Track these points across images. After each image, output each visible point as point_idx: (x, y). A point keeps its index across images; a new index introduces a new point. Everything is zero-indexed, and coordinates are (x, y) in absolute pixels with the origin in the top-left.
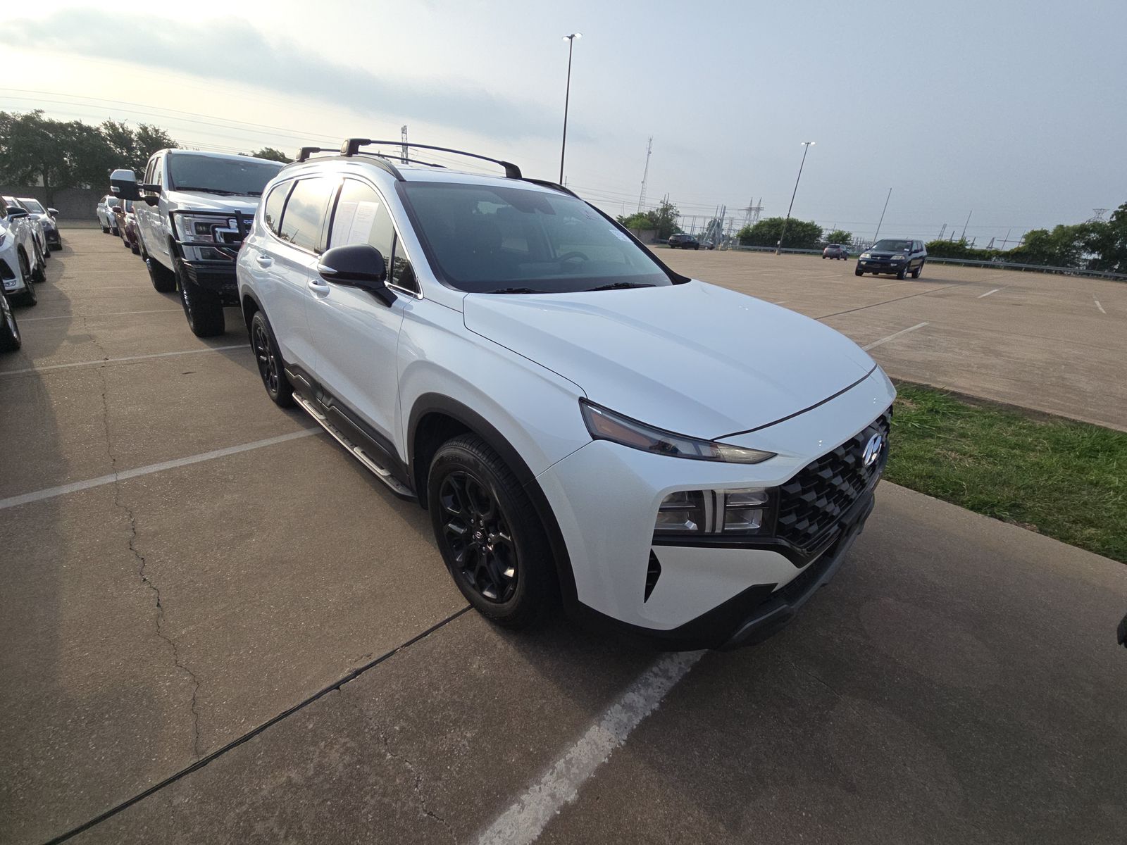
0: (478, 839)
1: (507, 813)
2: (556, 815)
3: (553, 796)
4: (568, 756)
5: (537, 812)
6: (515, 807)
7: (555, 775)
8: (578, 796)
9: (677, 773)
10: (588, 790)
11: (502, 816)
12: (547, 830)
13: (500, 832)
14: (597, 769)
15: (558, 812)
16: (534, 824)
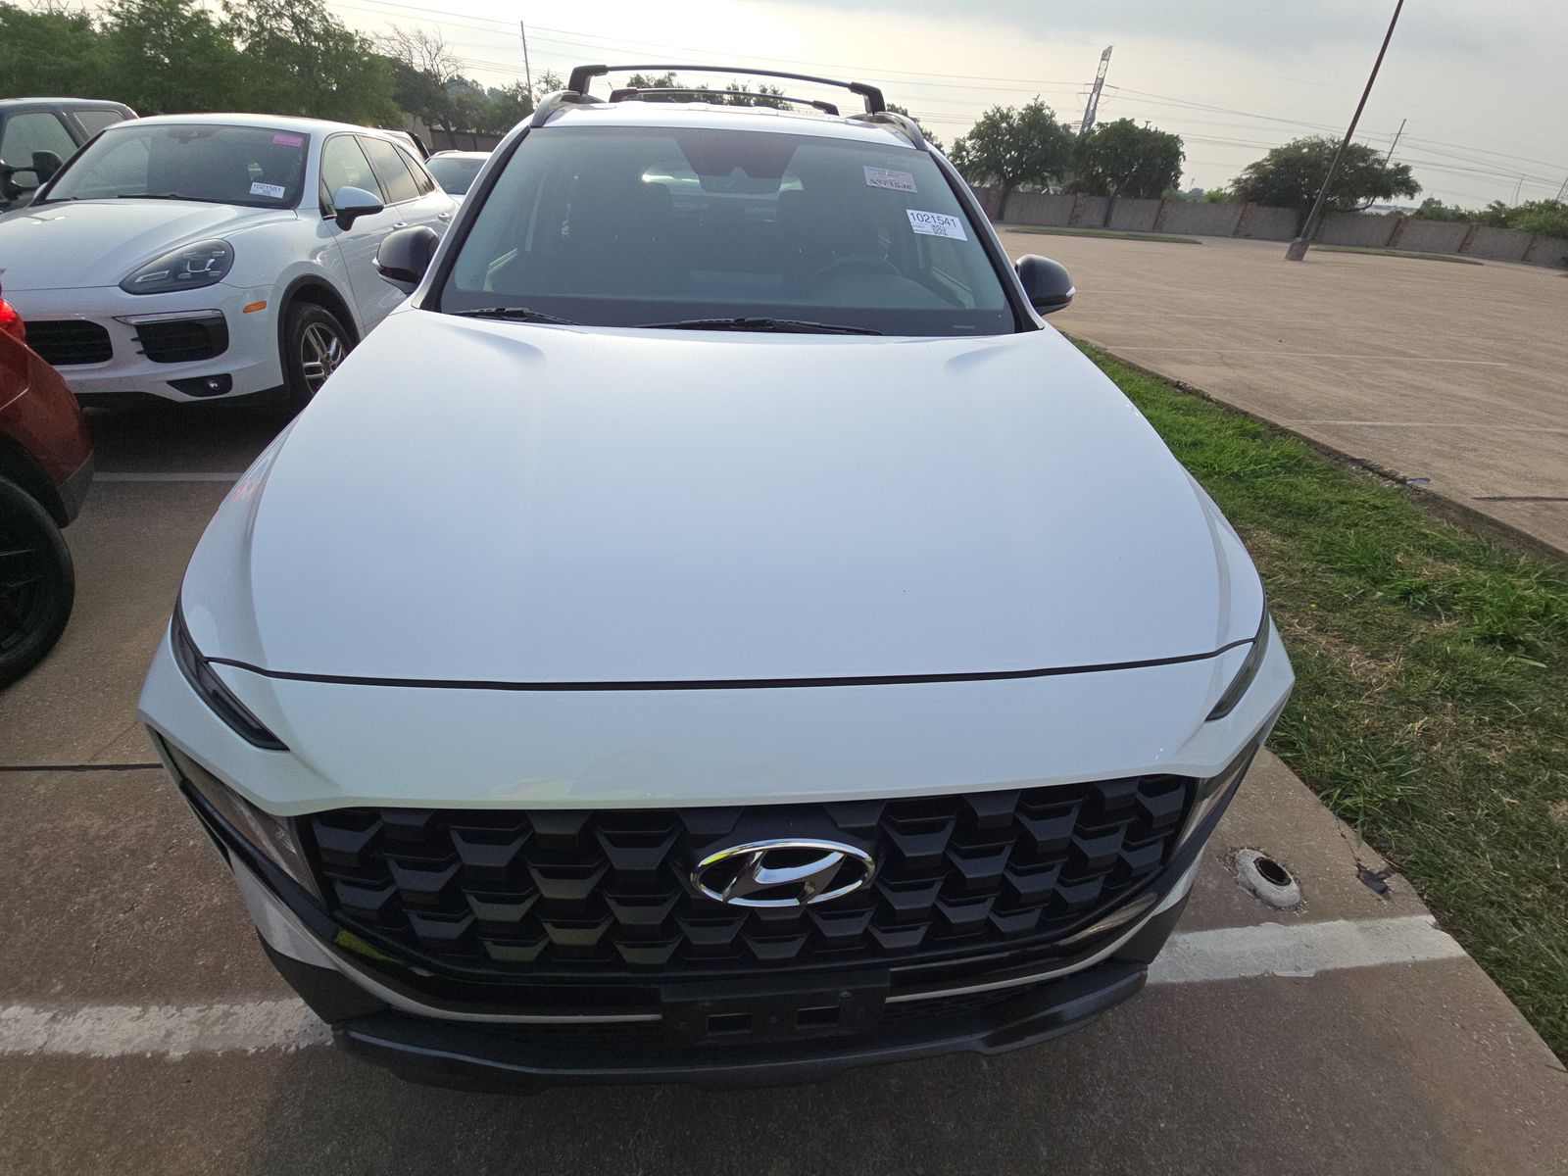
0: (84, 1006)
1: (126, 1009)
2: (144, 1056)
3: (169, 1034)
4: (237, 1008)
5: (139, 1035)
6: (137, 1010)
7: (200, 1015)
8: (180, 1059)
9: (275, 1147)
10: (198, 1062)
11: (119, 1007)
12: (122, 1059)
13: (100, 1019)
14: (232, 1052)
15: (149, 1055)
16: (123, 1043)
